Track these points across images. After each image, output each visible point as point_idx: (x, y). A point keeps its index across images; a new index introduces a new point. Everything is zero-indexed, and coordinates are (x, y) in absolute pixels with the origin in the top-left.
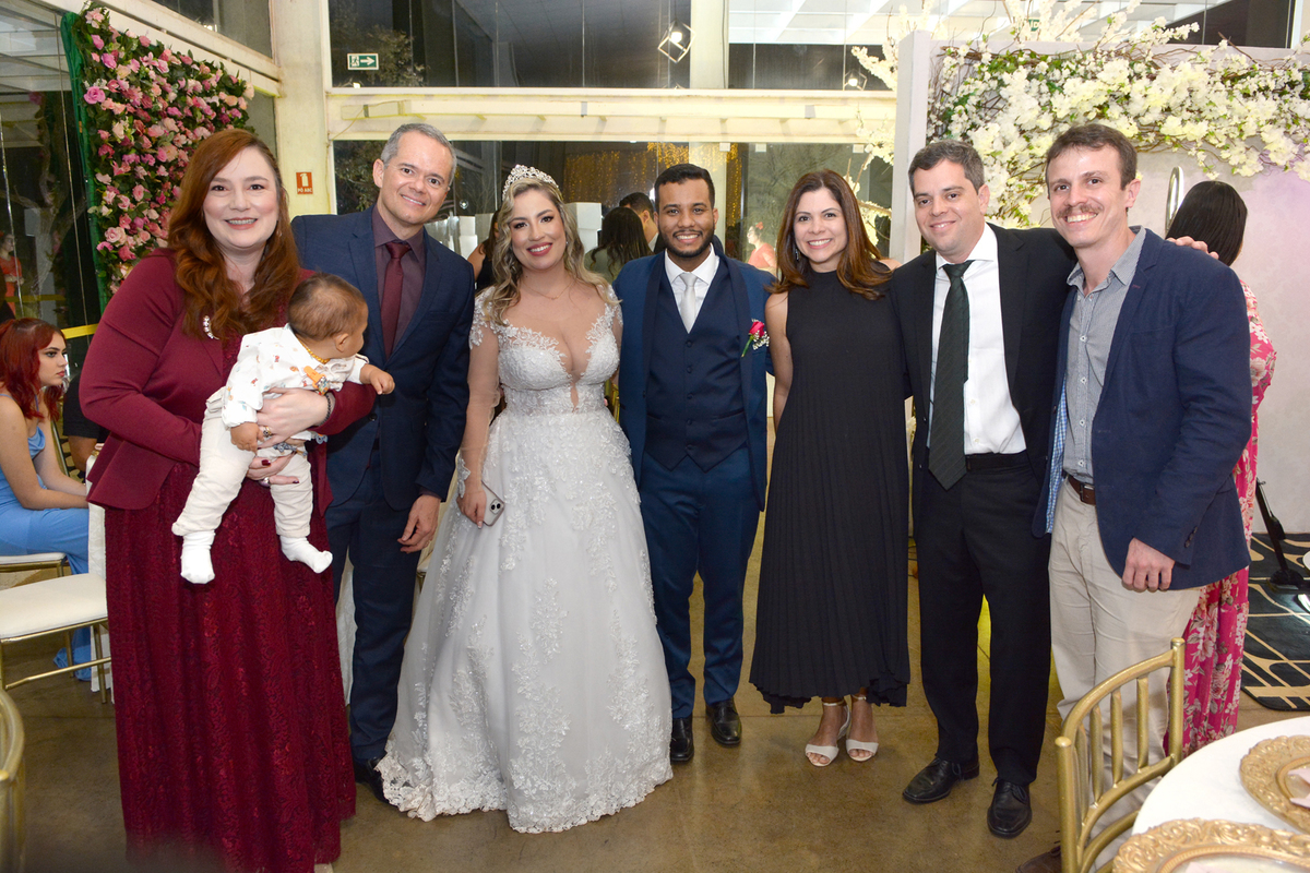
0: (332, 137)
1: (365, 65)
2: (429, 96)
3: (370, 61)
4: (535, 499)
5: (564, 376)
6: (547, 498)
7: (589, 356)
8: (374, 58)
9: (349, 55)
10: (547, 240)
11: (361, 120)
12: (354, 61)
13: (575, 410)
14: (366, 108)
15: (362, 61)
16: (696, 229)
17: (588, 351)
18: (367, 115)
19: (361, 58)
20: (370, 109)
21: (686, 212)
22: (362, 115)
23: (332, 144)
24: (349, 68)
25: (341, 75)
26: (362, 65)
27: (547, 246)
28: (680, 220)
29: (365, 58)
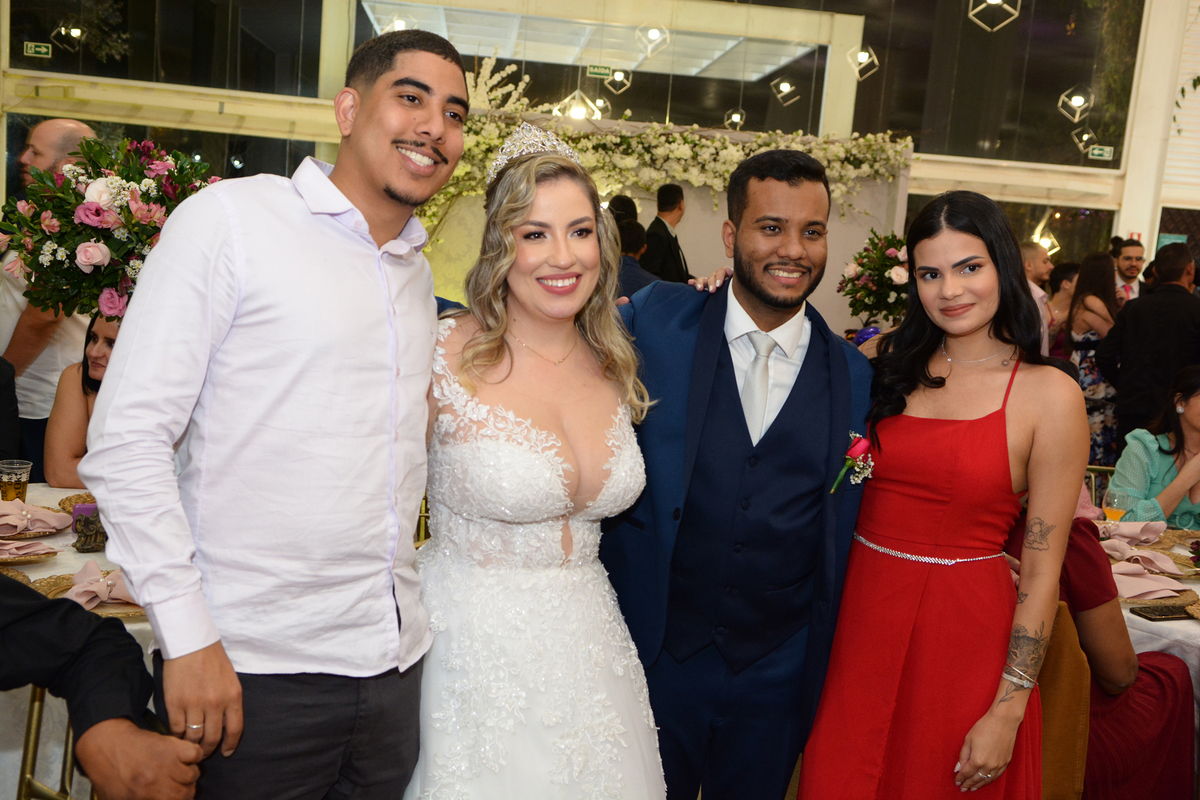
0: (6, 109)
1: (39, 53)
2: (94, 84)
3: (44, 50)
4: (490, 723)
5: (561, 505)
6: (511, 722)
7: (608, 474)
8: (47, 48)
9: (25, 43)
10: (576, 269)
11: (32, 98)
12: (30, 48)
13: (565, 563)
14: (37, 89)
15: (37, 49)
16: (804, 263)
17: (606, 467)
18: (37, 94)
19: (36, 46)
20: (41, 91)
21: (794, 233)
22: (33, 94)
23: (5, 115)
24: (25, 54)
25: (18, 58)
26: (36, 52)
27: (574, 280)
28: (783, 245)
29: (40, 47)
